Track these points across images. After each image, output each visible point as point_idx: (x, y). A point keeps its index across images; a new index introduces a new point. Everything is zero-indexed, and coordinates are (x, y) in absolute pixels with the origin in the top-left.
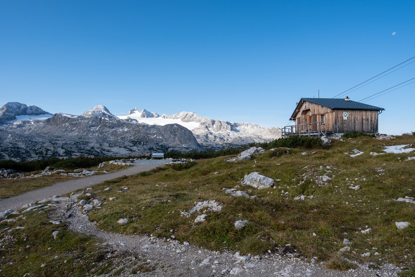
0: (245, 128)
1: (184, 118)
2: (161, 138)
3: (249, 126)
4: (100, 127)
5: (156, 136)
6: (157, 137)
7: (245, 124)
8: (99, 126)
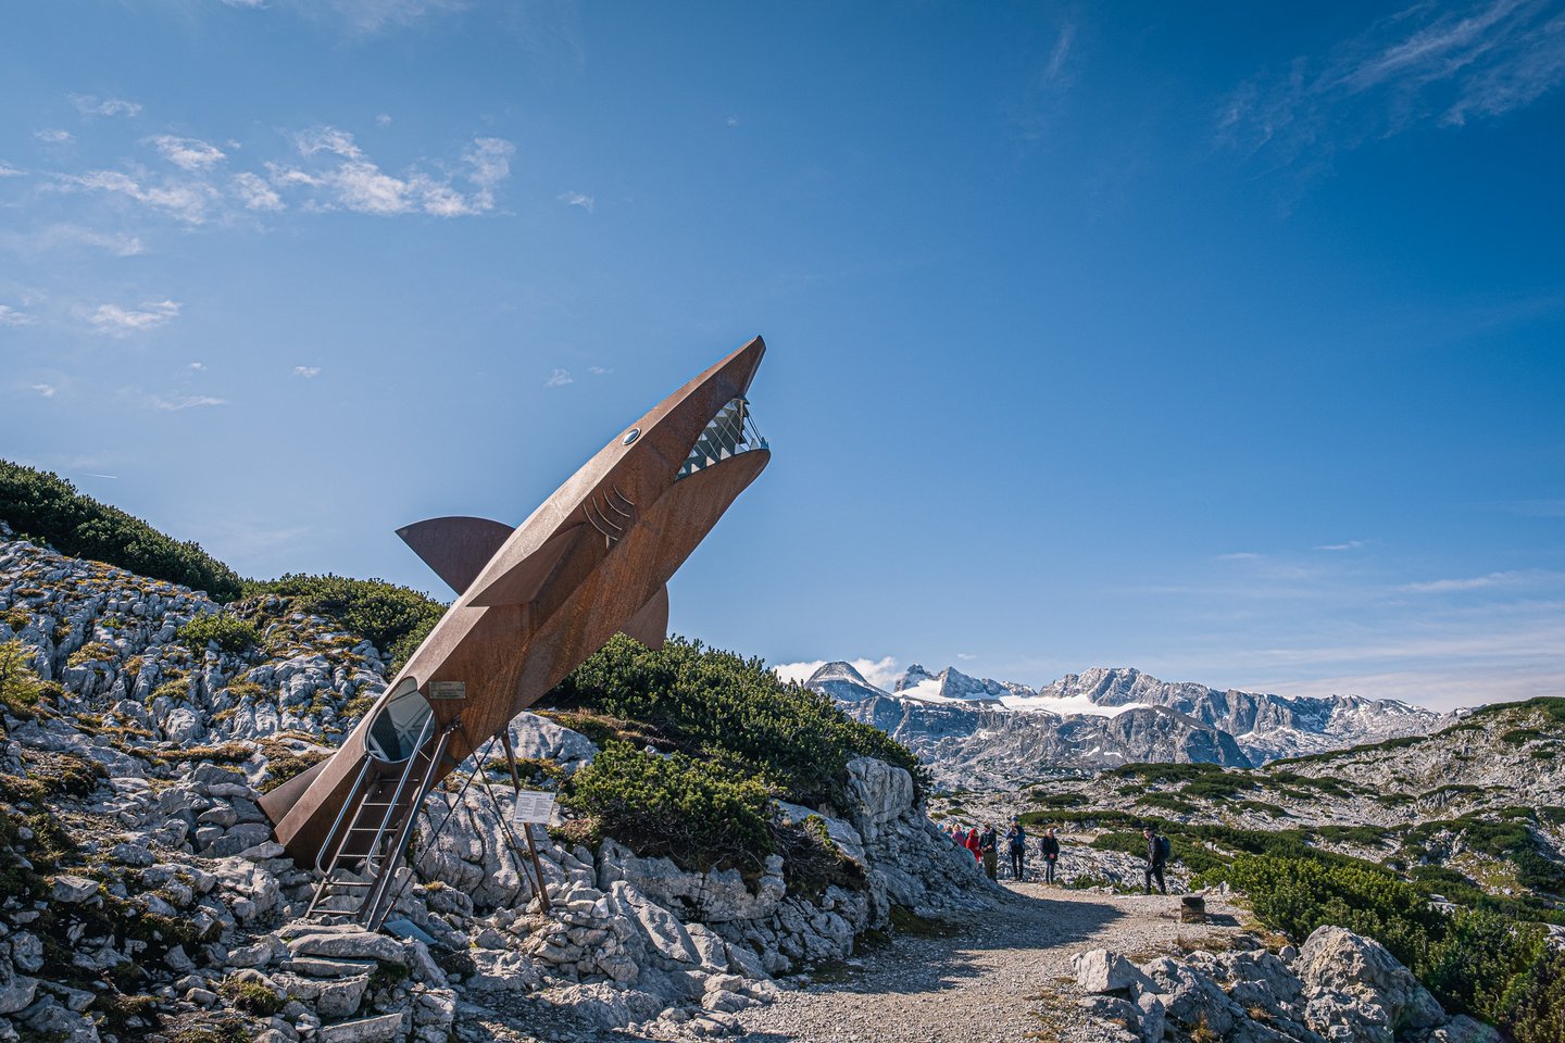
0: (1346, 714)
1: (1102, 690)
2: (1118, 754)
3: (1362, 707)
4: (903, 731)
5: (1097, 749)
6: (1106, 754)
7: (1341, 701)
8: (899, 728)
